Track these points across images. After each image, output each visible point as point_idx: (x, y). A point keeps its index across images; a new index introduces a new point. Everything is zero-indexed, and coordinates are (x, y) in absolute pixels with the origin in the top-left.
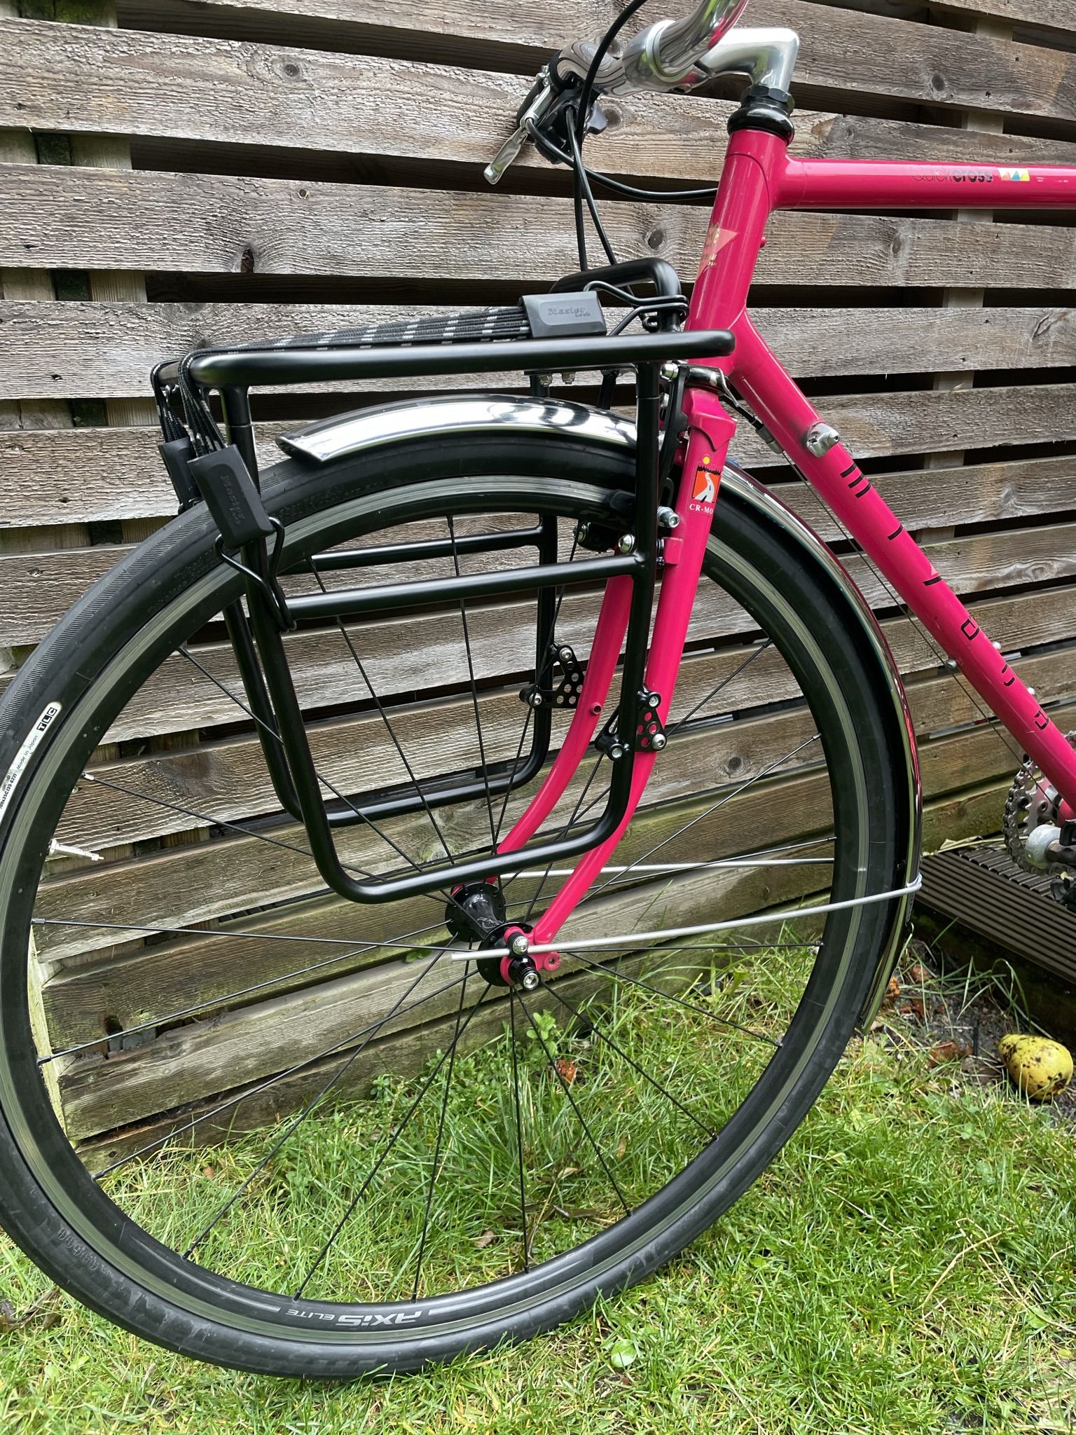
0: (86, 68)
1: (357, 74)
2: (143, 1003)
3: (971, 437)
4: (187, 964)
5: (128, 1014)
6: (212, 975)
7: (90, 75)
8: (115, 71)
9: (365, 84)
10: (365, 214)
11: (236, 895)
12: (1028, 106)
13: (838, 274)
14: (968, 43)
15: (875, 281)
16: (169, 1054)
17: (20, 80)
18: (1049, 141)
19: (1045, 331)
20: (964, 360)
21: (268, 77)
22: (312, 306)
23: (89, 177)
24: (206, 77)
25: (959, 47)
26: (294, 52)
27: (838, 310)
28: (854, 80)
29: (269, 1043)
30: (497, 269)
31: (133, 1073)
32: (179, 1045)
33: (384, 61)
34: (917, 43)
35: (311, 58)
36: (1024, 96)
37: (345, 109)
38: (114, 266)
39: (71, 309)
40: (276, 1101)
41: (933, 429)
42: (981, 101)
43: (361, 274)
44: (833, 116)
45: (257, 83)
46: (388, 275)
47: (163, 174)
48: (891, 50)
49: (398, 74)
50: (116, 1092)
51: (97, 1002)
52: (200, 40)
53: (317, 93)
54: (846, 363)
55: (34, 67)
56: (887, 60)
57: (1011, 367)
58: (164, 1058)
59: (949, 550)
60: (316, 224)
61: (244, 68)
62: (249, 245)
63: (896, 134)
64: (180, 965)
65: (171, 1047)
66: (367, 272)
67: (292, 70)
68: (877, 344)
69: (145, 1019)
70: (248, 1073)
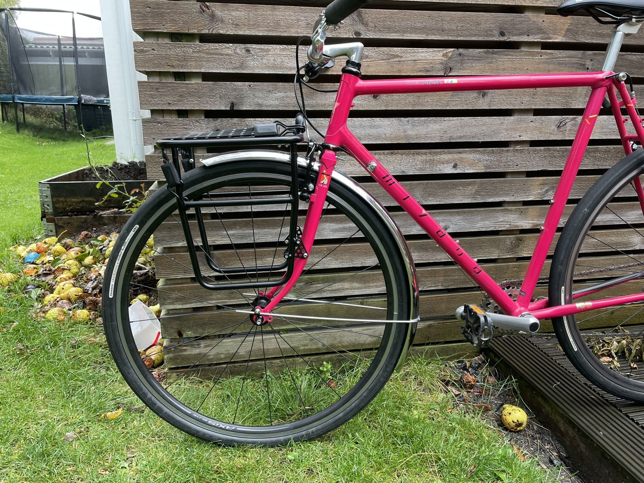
0: (187, 54)
1: (268, 50)
2: (190, 328)
3: (525, 166)
4: (204, 319)
5: (185, 331)
6: (212, 324)
7: (188, 56)
8: (196, 55)
9: (271, 53)
10: (270, 91)
11: (220, 299)
12: (550, 39)
13: (456, 105)
14: (517, 18)
15: (473, 107)
16: (197, 347)
17: (169, 59)
18: (561, 51)
19: (563, 125)
20: (520, 136)
21: (240, 53)
22: (252, 119)
23: (187, 84)
24: (222, 55)
25: (512, 20)
26: (249, 45)
27: (456, 118)
28: (461, 36)
29: (229, 351)
30: (315, 107)
31: (186, 350)
32: (200, 344)
33: (277, 46)
34: (492, 20)
35: (254, 47)
36: (548, 35)
37: (264, 61)
38: (193, 108)
39: (180, 120)
40: (230, 371)
41: (506, 162)
42: (525, 39)
43: (268, 109)
44: (453, 49)
45: (237, 55)
46: (277, 109)
47: (208, 83)
48: (479, 24)
49: (282, 49)
50: (180, 355)
51: (175, 325)
52: (220, 44)
53: (255, 57)
54: (461, 137)
55: (173, 55)
56: (477, 28)
57: (545, 139)
58: (195, 348)
59: (516, 210)
60: (254, 95)
61: (233, 51)
62: (233, 102)
63: (483, 54)
64: (202, 319)
65: (197, 345)
66: (270, 109)
67: (248, 51)
68: (475, 130)
69: (189, 333)
70: (222, 359)
